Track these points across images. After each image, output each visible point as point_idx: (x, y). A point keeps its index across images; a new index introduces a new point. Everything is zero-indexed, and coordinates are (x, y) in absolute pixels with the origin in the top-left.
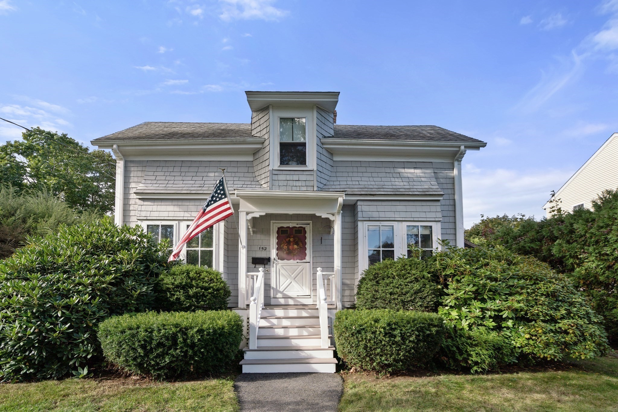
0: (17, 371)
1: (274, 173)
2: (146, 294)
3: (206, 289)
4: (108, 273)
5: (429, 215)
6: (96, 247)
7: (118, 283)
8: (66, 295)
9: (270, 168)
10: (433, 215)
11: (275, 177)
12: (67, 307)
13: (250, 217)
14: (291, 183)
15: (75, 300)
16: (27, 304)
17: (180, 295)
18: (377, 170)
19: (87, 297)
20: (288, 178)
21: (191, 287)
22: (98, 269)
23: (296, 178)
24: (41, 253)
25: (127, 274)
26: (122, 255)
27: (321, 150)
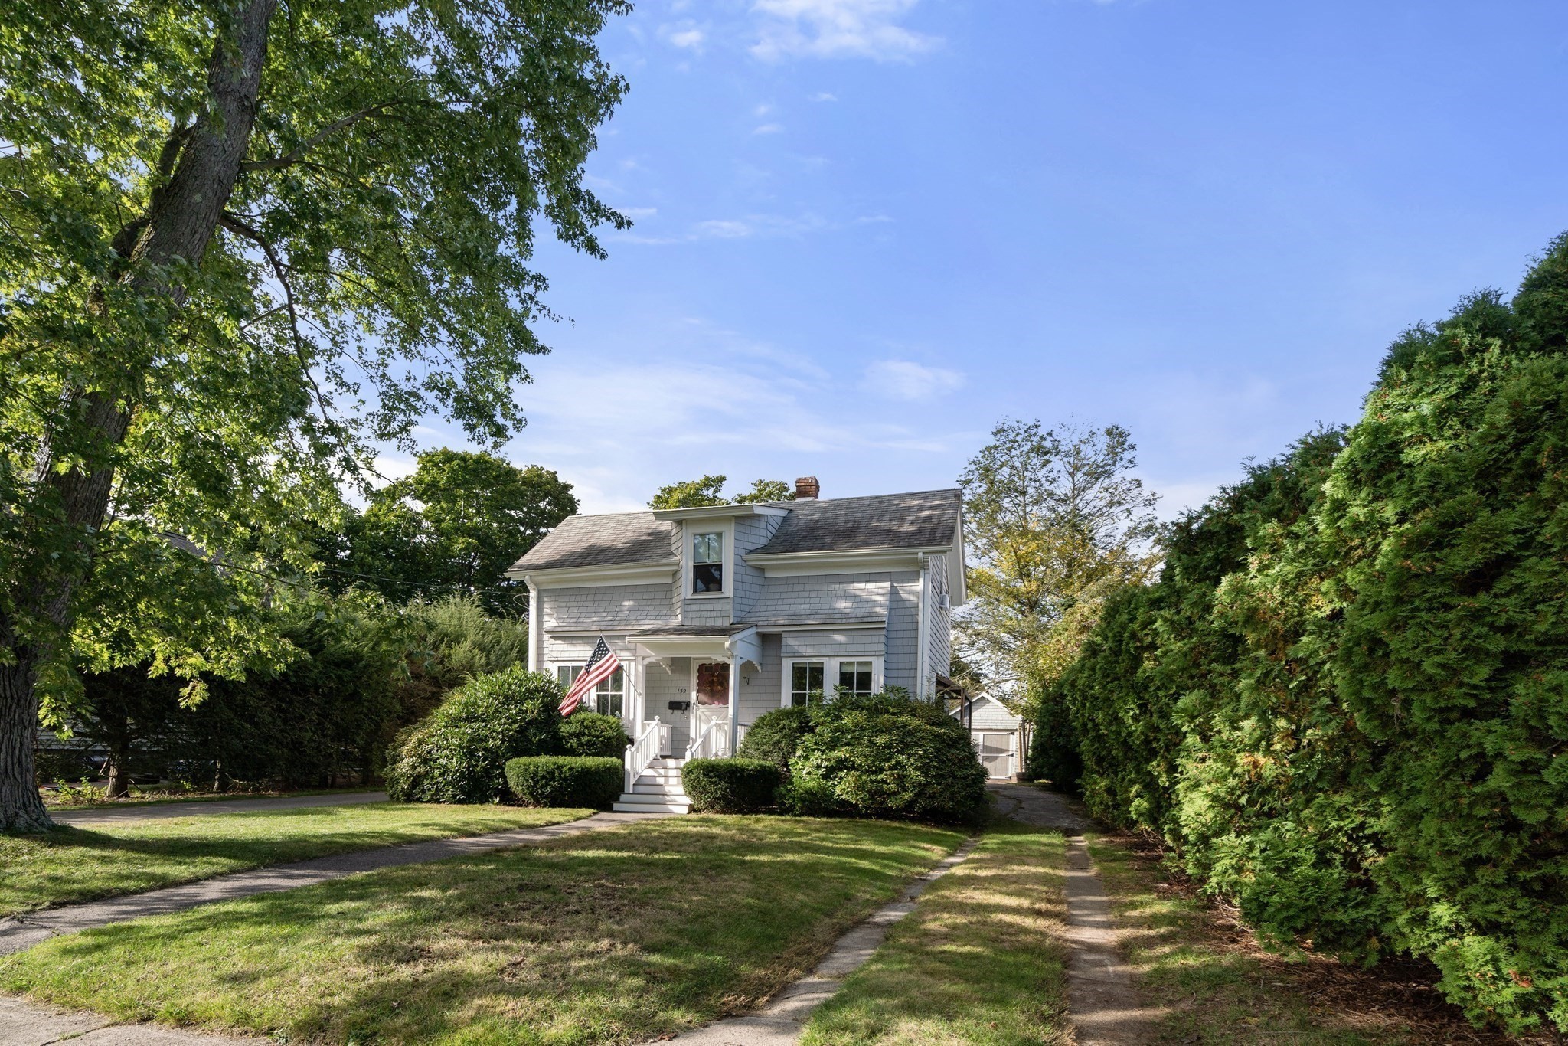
0: (454, 796)
1: (686, 603)
2: (545, 741)
3: (598, 737)
4: (515, 722)
5: (868, 648)
6: (506, 697)
7: (522, 731)
8: (484, 740)
9: (683, 597)
10: (874, 647)
11: (688, 608)
12: (485, 749)
13: (647, 661)
14: (705, 614)
15: (491, 743)
16: (460, 746)
17: (574, 743)
18: (818, 587)
19: (499, 742)
20: (702, 607)
21: (584, 735)
22: (508, 718)
23: (710, 607)
24: (466, 705)
25: (530, 723)
26: (528, 705)
27: (742, 570)
